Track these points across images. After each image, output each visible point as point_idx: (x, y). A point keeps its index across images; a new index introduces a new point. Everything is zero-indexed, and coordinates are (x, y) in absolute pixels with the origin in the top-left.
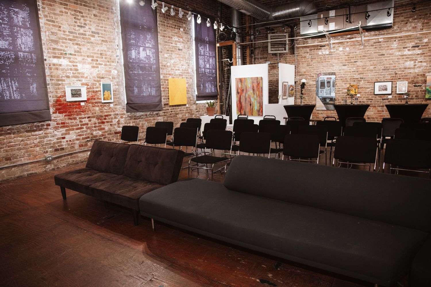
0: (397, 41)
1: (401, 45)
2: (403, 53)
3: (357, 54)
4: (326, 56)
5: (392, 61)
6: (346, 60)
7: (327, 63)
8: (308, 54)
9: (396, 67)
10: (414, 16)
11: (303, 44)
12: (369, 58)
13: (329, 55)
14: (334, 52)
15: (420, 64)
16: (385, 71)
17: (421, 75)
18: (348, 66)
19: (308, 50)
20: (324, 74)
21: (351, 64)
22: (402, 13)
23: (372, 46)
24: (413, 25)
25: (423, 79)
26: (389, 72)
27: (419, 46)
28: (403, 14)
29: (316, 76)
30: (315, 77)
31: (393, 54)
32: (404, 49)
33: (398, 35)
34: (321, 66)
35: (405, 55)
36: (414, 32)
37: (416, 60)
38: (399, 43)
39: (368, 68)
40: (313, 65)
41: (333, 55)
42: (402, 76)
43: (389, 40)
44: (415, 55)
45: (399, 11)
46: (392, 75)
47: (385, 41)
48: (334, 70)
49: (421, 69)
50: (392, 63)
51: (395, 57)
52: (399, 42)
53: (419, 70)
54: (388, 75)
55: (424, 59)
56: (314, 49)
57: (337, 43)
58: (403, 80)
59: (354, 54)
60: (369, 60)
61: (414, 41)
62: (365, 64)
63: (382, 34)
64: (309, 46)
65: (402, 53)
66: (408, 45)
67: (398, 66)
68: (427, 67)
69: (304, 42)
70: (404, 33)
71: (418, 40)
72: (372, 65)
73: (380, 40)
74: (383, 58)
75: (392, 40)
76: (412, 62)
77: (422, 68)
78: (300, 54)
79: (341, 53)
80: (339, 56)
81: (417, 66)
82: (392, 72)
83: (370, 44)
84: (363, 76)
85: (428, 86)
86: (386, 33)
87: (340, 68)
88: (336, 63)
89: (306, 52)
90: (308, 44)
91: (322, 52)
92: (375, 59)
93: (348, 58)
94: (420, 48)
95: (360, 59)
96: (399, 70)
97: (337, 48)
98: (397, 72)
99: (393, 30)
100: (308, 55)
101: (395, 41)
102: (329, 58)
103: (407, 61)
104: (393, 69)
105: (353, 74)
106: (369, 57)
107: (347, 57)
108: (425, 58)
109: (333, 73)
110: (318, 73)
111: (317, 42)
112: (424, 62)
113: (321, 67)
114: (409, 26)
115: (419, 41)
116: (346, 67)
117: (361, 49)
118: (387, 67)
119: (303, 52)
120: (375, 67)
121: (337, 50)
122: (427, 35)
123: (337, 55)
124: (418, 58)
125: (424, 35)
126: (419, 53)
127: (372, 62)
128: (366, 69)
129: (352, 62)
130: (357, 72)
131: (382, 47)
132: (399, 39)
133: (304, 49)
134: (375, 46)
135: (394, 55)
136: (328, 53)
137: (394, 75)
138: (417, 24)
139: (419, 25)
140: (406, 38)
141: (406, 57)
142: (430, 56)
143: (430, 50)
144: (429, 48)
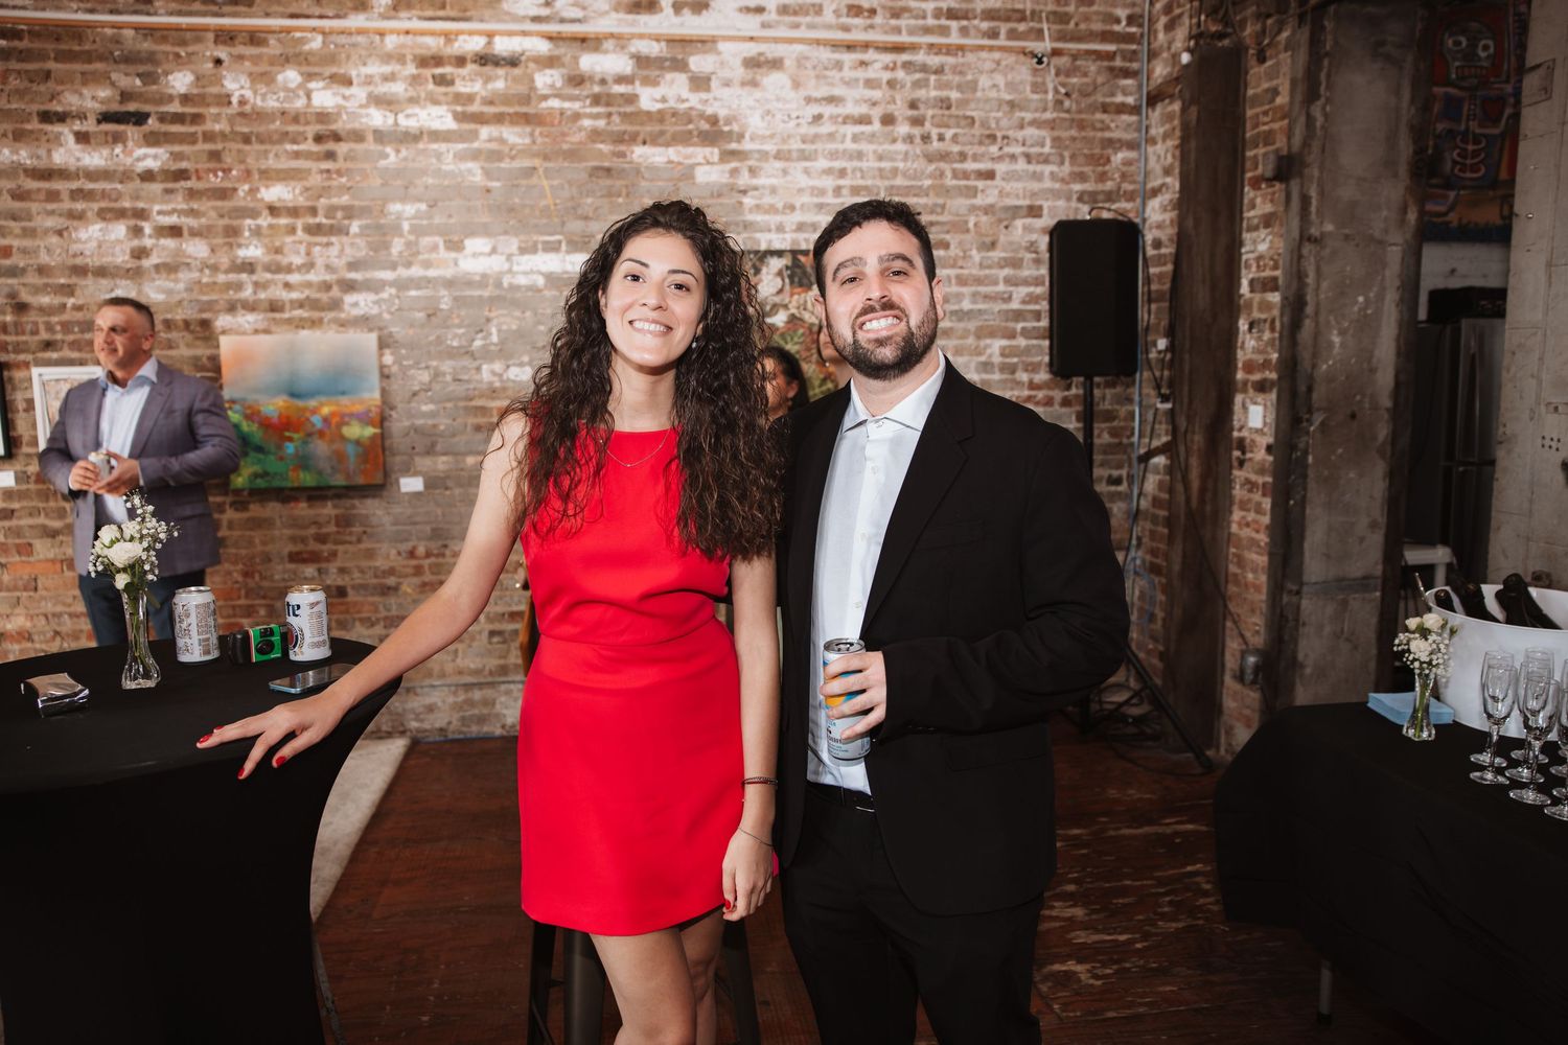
2: (42, 152)
9: (17, 260)
15: (169, 243)
17: (187, 324)
25: (202, 351)
27: (147, 116)
32: (48, 127)
35: (62, 174)
36: (99, 7)
37: (141, 214)
42: (66, 327)
44: (126, 176)
49: (181, 286)
53: (169, 292)
55: (192, 213)
58: (75, 355)
61: (103, 78)
65: (38, 157)
66: (71, 100)
67: (24, 251)
71: (132, 68)
76: (119, 230)
77: (185, 276)
81: (154, 260)
85: (237, 407)
94: (152, 133)
96: (32, 279)
98: (25, 297)
103: (79, 217)
108: (195, 206)
112: (194, 233)
115: (138, 82)
122: (183, 43)
124: (153, 200)
125: (164, 39)
126: (151, 164)
140: (50, 46)
141: (75, 185)
142: (223, 194)
143: (215, 156)
144: (209, 137)
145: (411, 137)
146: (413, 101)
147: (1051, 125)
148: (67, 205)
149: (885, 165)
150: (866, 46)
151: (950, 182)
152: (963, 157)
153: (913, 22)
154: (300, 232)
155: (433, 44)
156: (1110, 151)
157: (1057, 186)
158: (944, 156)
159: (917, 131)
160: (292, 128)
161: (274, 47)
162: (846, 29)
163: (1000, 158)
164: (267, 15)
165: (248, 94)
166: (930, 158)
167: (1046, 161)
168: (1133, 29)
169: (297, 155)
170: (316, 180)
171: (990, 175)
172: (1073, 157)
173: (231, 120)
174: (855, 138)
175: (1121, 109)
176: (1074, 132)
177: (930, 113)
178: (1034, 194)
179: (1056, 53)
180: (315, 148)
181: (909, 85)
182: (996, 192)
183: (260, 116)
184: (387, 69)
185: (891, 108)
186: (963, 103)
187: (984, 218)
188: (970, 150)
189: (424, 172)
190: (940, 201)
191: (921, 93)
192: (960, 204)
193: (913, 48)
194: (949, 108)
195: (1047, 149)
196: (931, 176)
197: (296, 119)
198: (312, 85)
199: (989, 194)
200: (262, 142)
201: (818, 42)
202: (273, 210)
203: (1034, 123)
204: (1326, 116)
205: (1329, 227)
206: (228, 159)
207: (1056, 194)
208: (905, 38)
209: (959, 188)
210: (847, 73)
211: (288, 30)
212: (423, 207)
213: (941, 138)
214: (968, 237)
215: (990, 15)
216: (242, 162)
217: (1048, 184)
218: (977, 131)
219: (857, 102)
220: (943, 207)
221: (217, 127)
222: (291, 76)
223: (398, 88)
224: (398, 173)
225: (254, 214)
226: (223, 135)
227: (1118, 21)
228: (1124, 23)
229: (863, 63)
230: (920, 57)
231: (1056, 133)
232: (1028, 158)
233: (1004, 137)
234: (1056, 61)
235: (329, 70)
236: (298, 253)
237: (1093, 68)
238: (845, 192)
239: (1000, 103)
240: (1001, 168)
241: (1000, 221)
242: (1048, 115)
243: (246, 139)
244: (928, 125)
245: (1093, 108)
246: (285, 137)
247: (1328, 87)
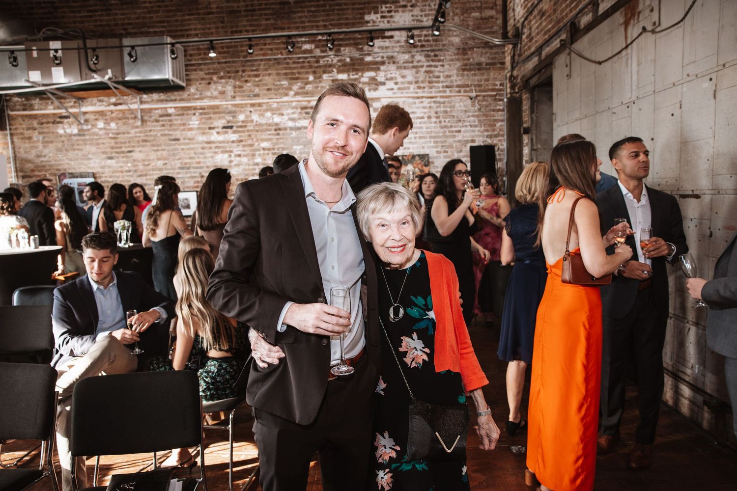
0: (197, 114)
1: (204, 123)
2: (209, 137)
3: (131, 135)
4: (73, 137)
5: (192, 152)
6: (112, 148)
7: (76, 152)
8: (36, 132)
9: (202, 165)
10: (220, 72)
11: (24, 110)
12: (153, 146)
13: (79, 135)
14: (89, 130)
15: (238, 159)
16: (184, 171)
18: (117, 159)
19: (35, 123)
20: (70, 176)
21: (122, 155)
22: (200, 64)
23: (157, 121)
24: (220, 88)
26: (190, 172)
27: (233, 126)
28: (202, 67)
29: (56, 179)
30: (54, 182)
31: (193, 139)
32: (210, 131)
33: (198, 104)
34: (64, 158)
35: (213, 142)
36: (223, 100)
37: (231, 152)
38: (201, 119)
39: (154, 164)
40: (48, 157)
41: (87, 137)
43: (185, 112)
44: (228, 142)
45: (195, 60)
46: (196, 179)
47: (178, 113)
48: (91, 168)
49: (240, 170)
50: (194, 156)
51: (197, 146)
52: (201, 117)
53: (238, 171)
54: (189, 180)
55: (244, 151)
56: (48, 123)
57: (92, 112)
59: (126, 135)
60: (155, 148)
61: (223, 118)
62: (148, 155)
63: (171, 100)
64: (36, 115)
65: (208, 139)
66: (215, 124)
67: (204, 162)
68: (249, 165)
69: (24, 105)
70: (207, 101)
71: (230, 115)
72: (159, 159)
73: (170, 111)
74: (177, 146)
75: (190, 112)
76: (226, 156)
77: (242, 167)
78: (18, 131)
79: (101, 132)
80: (99, 139)
81: (234, 163)
82: (194, 172)
83: (154, 118)
84: (147, 180)
86: (178, 98)
87: (103, 164)
88: (94, 154)
89: (31, 126)
90: (33, 109)
91: (64, 128)
92: (163, 148)
93: (116, 143)
94: (235, 131)
95: (138, 147)
97: (94, 123)
99: (189, 95)
100: (35, 136)
101: (194, 114)
102: (80, 142)
103: (216, 153)
104: (197, 168)
105: (128, 176)
106: (154, 143)
107: (113, 141)
108: (244, 149)
109: (88, 173)
110: (59, 173)
111: (52, 107)
112: (244, 156)
113: (64, 160)
114: (215, 89)
115: (231, 118)
116: (113, 161)
117: (137, 127)
118: (186, 164)
119: (24, 126)
120: (166, 164)
121: (93, 125)
122: (242, 107)
123: (96, 137)
124: (234, 148)
125: (238, 107)
126: (234, 139)
127: (159, 153)
128: (150, 167)
129: (123, 152)
130: (136, 171)
131: (175, 125)
132: (201, 111)
133: (26, 120)
134: (161, 123)
135: (195, 141)
136: (75, 131)
137: (199, 179)
138: (225, 87)
139: (229, 89)
140: (211, 111)
141: (216, 145)
142: (251, 145)
143: (250, 136)
144: (248, 131)
145: (299, 129)
146: (300, 119)
147: (478, 116)
148: (214, 150)
149: (429, 130)
150: (422, 97)
151: (448, 134)
152: (451, 127)
153: (436, 90)
154: (271, 155)
155: (304, 104)
156: (495, 123)
157: (480, 133)
158: (446, 127)
159: (438, 120)
160: (269, 128)
161: (264, 107)
162: (417, 93)
163: (463, 127)
164: (263, 99)
165: (258, 119)
166: (442, 128)
167: (476, 126)
168: (501, 87)
169: (270, 134)
170: (275, 141)
171: (460, 131)
172: (484, 125)
173: (254, 126)
174: (420, 123)
175: (499, 110)
176: (484, 118)
177: (441, 115)
178: (473, 136)
179: (477, 96)
180: (275, 133)
181: (435, 107)
182: (461, 136)
183: (261, 125)
184: (293, 111)
185: (430, 114)
186: (451, 111)
187: (458, 144)
188: (453, 125)
189: (302, 138)
190: (445, 139)
191: (439, 109)
192: (450, 140)
193: (436, 97)
194: (447, 113)
195: (476, 123)
196: (442, 133)
197: (270, 125)
198: (274, 116)
199: (460, 137)
200: (261, 131)
201: (409, 97)
202: (264, 149)
203: (473, 116)
204: (536, 117)
205: (539, 146)
206: (253, 136)
207: (479, 136)
208: (433, 95)
209: (450, 136)
210: (417, 105)
211: (268, 103)
212: (302, 147)
213: (445, 122)
214: (453, 149)
215: (458, 86)
216: (256, 137)
217: (477, 133)
218: (455, 119)
219: (420, 113)
220: (446, 141)
221: (250, 128)
222: (269, 114)
223: (296, 116)
224: (295, 138)
225: (259, 150)
226: (252, 130)
227: (497, 85)
228: (499, 86)
229: (422, 102)
230: (438, 99)
231: (479, 118)
232: (471, 126)
233: (464, 121)
234: (478, 98)
235: (278, 112)
236: (270, 160)
237: (489, 99)
238: (417, 138)
239: (462, 111)
240: (463, 129)
241: (463, 144)
242: (477, 113)
243: (257, 131)
244: (441, 119)
245: (490, 110)
246: (267, 130)
247: (537, 109)
